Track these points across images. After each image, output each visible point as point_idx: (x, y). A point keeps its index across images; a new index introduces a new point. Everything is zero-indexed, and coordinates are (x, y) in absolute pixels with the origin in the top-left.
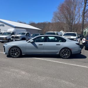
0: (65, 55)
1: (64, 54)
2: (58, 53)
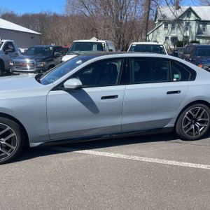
0: (193, 127)
1: (189, 126)
2: (171, 124)
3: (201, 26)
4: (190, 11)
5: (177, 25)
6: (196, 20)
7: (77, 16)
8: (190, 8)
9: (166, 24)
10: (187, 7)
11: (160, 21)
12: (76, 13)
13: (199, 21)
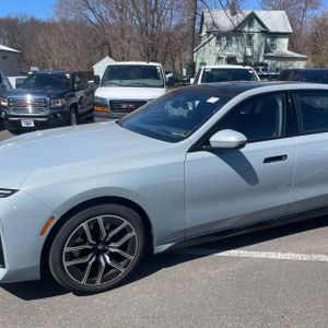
3: (268, 40)
4: (252, 18)
5: (234, 38)
6: (262, 32)
7: (73, 23)
8: (253, 13)
9: (219, 38)
10: (248, 12)
11: (209, 33)
12: (73, 18)
13: (265, 32)
